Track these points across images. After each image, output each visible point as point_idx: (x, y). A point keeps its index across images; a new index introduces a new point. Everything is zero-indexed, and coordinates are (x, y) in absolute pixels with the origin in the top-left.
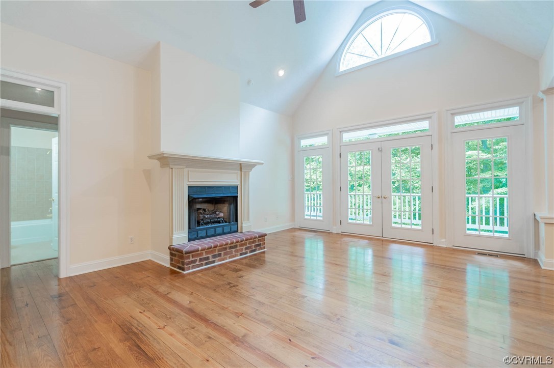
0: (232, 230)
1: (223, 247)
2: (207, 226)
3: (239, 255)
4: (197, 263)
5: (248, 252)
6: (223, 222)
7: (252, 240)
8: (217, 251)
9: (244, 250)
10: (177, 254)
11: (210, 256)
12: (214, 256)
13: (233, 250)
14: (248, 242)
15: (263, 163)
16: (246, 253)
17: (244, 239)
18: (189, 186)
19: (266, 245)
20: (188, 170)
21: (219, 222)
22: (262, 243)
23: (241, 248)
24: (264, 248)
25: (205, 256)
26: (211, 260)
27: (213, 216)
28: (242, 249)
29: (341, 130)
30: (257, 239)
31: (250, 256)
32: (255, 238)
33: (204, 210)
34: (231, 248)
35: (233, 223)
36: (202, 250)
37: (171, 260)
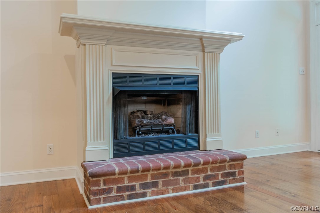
0: (189, 145)
1: (161, 171)
2: (147, 137)
3: (191, 188)
4: (113, 194)
5: (210, 184)
6: (173, 132)
7: (218, 165)
8: (149, 177)
9: (202, 180)
11: (137, 184)
12: (144, 186)
13: (181, 178)
14: (209, 167)
16: (206, 186)
17: (202, 161)
18: (112, 73)
19: (245, 175)
20: (112, 48)
21: (167, 132)
22: (237, 171)
23: (196, 176)
24: (242, 180)
25: (127, 183)
26: (138, 190)
27: (156, 122)
28: (198, 178)
30: (227, 164)
31: (213, 192)
32: (224, 161)
33: (145, 112)
34: (176, 174)
35: (190, 134)
36: (121, 173)
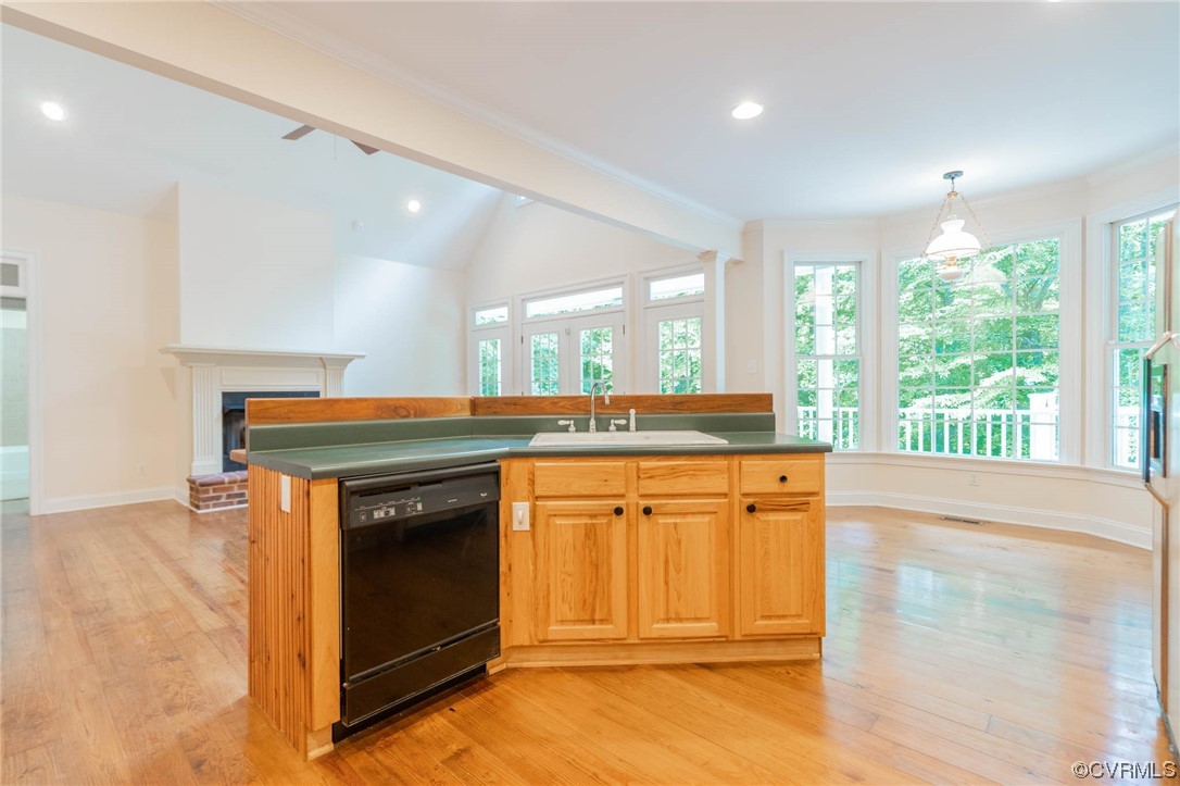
4: (223, 500)
10: (198, 489)
15: (363, 357)
18: (223, 393)
20: (221, 370)
25: (236, 491)
29: (523, 297)
36: (230, 483)
37: (191, 496)
